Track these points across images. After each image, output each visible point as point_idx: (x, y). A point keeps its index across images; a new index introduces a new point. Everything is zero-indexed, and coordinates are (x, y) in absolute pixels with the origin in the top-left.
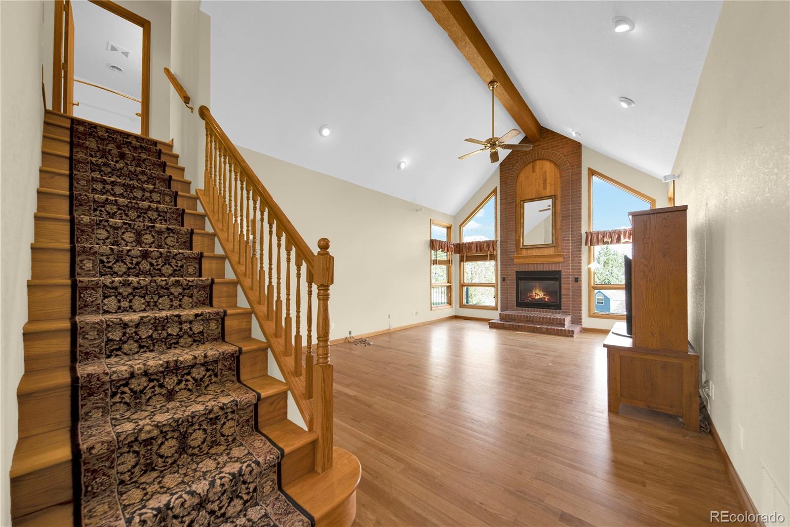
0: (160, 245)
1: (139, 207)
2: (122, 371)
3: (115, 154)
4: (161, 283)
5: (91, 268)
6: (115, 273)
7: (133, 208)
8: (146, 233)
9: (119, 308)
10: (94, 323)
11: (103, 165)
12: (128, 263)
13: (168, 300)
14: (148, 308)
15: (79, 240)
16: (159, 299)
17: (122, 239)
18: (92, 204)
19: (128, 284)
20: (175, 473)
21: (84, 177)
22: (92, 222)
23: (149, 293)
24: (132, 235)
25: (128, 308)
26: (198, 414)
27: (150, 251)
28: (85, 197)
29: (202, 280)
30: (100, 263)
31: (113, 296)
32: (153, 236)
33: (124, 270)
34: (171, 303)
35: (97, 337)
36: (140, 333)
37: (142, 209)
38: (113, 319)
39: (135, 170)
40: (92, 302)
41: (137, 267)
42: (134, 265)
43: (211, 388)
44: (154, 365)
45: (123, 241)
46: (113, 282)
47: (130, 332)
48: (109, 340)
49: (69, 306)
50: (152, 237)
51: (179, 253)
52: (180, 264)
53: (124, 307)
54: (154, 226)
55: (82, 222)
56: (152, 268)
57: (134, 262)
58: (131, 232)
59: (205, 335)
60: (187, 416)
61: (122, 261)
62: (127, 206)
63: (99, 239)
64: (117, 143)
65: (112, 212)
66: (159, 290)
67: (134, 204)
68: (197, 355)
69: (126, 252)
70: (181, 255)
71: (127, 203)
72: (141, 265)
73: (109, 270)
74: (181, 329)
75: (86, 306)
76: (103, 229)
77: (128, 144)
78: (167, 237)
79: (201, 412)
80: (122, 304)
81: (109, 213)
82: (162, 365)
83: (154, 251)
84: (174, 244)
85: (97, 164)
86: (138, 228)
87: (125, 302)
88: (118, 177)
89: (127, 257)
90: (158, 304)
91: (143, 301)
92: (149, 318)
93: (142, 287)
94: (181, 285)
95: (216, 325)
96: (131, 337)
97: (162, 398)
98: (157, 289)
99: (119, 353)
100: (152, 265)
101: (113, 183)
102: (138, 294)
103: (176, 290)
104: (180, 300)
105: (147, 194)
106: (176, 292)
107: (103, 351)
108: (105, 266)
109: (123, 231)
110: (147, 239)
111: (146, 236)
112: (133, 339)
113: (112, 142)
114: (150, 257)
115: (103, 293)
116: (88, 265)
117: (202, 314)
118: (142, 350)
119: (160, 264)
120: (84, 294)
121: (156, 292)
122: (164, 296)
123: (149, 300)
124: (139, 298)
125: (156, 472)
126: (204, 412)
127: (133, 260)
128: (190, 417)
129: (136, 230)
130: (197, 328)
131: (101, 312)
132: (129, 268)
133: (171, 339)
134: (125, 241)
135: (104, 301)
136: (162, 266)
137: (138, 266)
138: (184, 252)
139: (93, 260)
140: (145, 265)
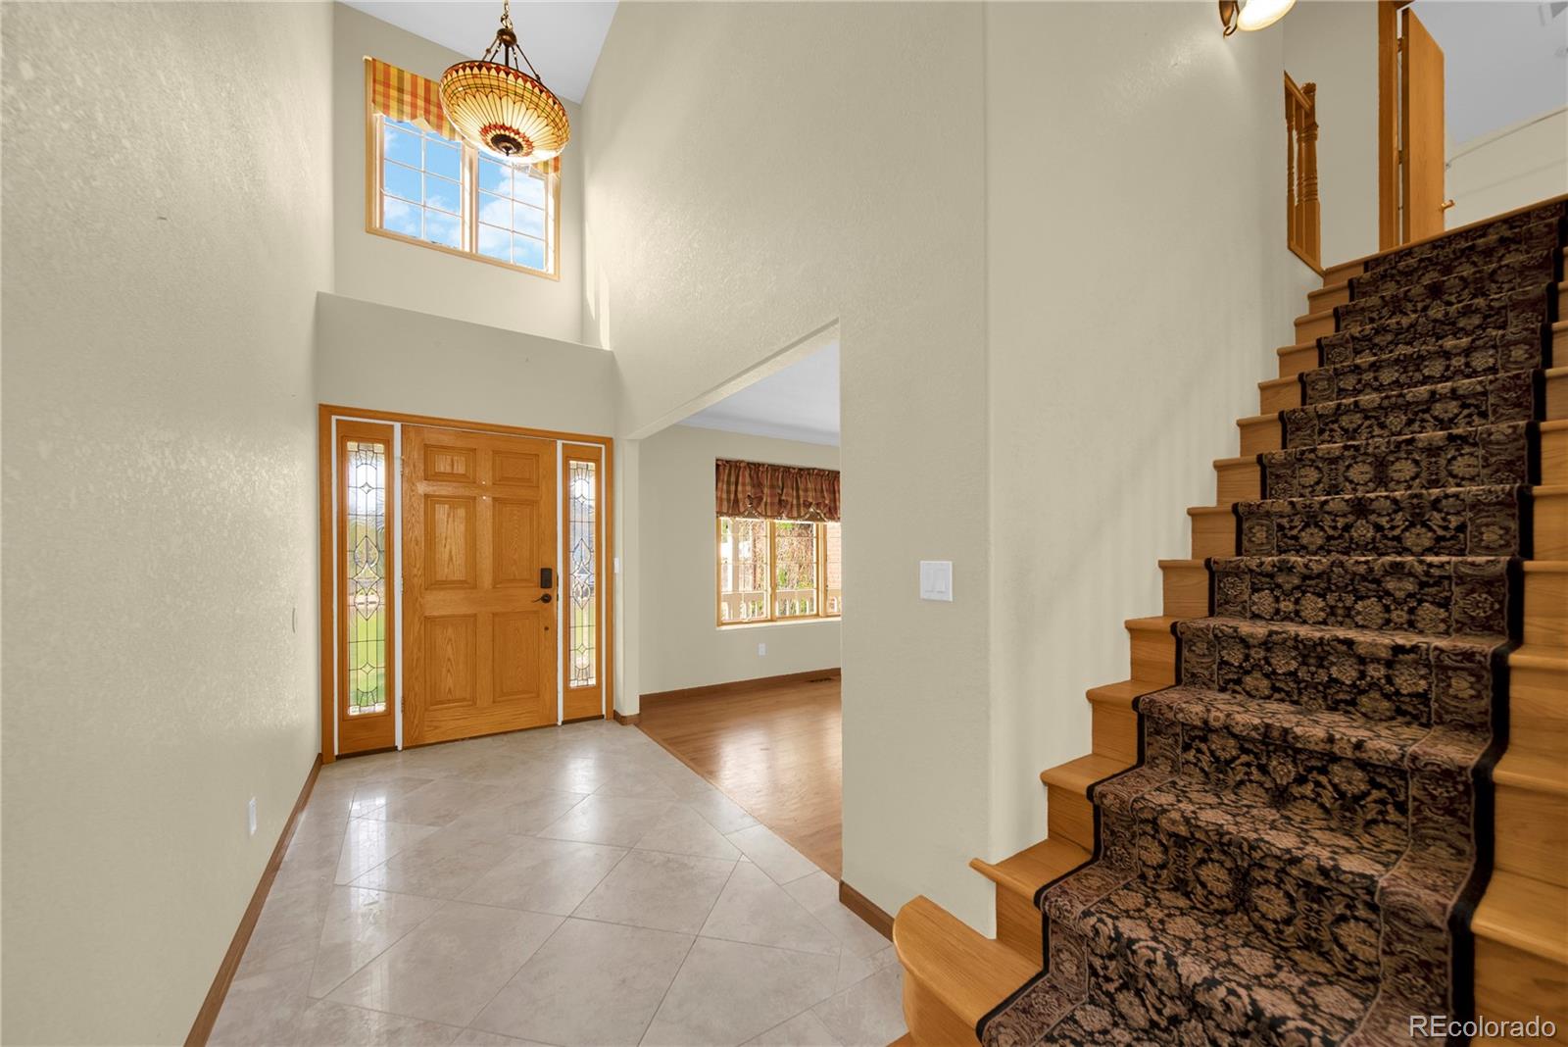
0: (1434, 480)
1: (1408, 402)
2: (1191, 712)
3: (1419, 295)
4: (1354, 569)
5: (1265, 541)
6: (1304, 547)
7: (1395, 407)
8: (1398, 459)
9: (1277, 611)
10: (1196, 629)
11: (1375, 334)
12: (1327, 528)
13: (1378, 608)
14: (1332, 619)
15: (1273, 492)
16: (1356, 602)
17: (1347, 479)
18: (1316, 422)
19: (1288, 568)
20: (1201, 923)
21: (1321, 375)
22: (1289, 458)
23: (1333, 588)
24: (1367, 468)
25: (1292, 615)
26: (1265, 849)
27: (1369, 498)
28: (1302, 413)
29: (1473, 564)
30: (1277, 531)
31: (1267, 589)
32: (1416, 462)
33: (1320, 542)
34: (1387, 616)
35: (1206, 652)
36: (1273, 661)
37: (1417, 403)
38: (1224, 628)
39: (1447, 314)
40: (1236, 596)
41: (1346, 535)
42: (1340, 532)
43: (1381, 831)
44: (1243, 722)
45: (1347, 484)
46: (1262, 564)
47: (1256, 656)
48: (1223, 663)
49: (1207, 601)
50: (1413, 465)
51: (1447, 496)
52: (1454, 521)
53: (1285, 612)
54: (1413, 438)
55: (1273, 461)
56: (1378, 535)
57: (1339, 525)
58: (1364, 462)
59: (1434, 706)
60: (1243, 838)
61: (1317, 525)
62: (1380, 407)
63: (1304, 487)
64: (1441, 264)
65: (1351, 427)
66: (1356, 582)
67: (1394, 399)
68: (1338, 736)
69: (1318, 506)
70: (1451, 499)
71: (1378, 400)
72: (1353, 530)
73: (1293, 542)
74: (1362, 675)
75: (1227, 602)
76: (1310, 466)
77: (1467, 252)
78: (1454, 458)
79: (1273, 848)
80: (1282, 605)
81: (1346, 431)
82: (1256, 728)
83: (1377, 497)
84: (1472, 471)
85: (1364, 337)
86: (1376, 451)
87: (1287, 603)
88: (1409, 343)
89: (1326, 516)
90: (1353, 613)
91: (1321, 604)
92: (1284, 635)
93: (1319, 576)
94: (1410, 574)
95: (1471, 688)
96: (1256, 667)
97: (1264, 795)
98: (1352, 580)
99: (1237, 688)
100: (1378, 528)
101: (1375, 367)
102: (1312, 590)
103: (1401, 585)
104: (1411, 611)
105: (1458, 362)
106: (1400, 589)
107: (1215, 677)
108: (1285, 536)
109: (1347, 463)
110: (1400, 471)
111: (1398, 465)
112: (1261, 671)
113: (1430, 268)
114: (1374, 512)
115: (1253, 583)
116: (1260, 535)
117: (1415, 649)
118: (1277, 696)
119: (1398, 526)
120: (1225, 584)
121: (1350, 588)
122: (1369, 598)
123: (1333, 603)
124: (1313, 597)
125: (1188, 902)
126: (1279, 853)
127: (1337, 522)
128: (1245, 843)
129: (1375, 455)
130: (1408, 681)
131: (1248, 615)
132: (1329, 538)
133: (1338, 692)
134: (1351, 482)
135: (1253, 597)
136: (1403, 531)
137: (1348, 532)
138: (1460, 493)
139: (1267, 526)
140: (1363, 531)
